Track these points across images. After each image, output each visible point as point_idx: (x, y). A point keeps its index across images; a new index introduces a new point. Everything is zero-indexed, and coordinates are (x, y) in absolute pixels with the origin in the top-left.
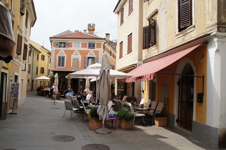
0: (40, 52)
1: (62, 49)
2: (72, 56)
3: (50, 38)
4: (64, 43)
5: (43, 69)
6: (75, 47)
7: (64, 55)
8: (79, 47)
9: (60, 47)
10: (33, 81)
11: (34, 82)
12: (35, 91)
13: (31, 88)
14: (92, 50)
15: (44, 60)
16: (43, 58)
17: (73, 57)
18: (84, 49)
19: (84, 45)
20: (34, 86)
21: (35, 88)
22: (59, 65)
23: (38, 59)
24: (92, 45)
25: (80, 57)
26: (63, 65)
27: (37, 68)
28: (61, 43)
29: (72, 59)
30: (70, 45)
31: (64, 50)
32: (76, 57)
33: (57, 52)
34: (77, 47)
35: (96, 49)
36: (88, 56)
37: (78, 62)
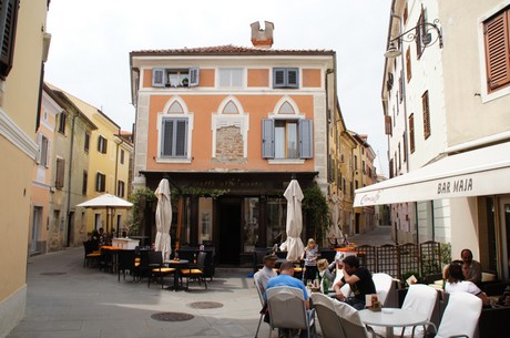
0: (94, 128)
1: (177, 94)
2: (214, 116)
3: (133, 54)
4: (185, 72)
5: (101, 179)
6: (224, 83)
7: (186, 115)
8: (238, 83)
9: (168, 86)
10: (71, 215)
11: (77, 218)
12: (79, 244)
13: (65, 239)
14: (286, 95)
15: (104, 152)
16: (103, 145)
17: (218, 119)
18: (257, 91)
19: (256, 78)
20: (76, 230)
21: (77, 237)
22: (167, 151)
23: (87, 146)
24: (286, 77)
25: (243, 120)
26: (181, 152)
27: (86, 176)
28: (170, 72)
29: (214, 129)
30: (206, 79)
31: (183, 97)
32: (230, 120)
33: (157, 104)
34: (231, 86)
35: (302, 91)
36: (276, 115)
37: (239, 138)
